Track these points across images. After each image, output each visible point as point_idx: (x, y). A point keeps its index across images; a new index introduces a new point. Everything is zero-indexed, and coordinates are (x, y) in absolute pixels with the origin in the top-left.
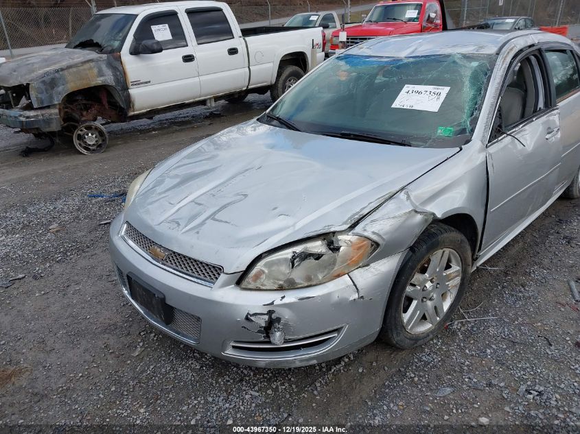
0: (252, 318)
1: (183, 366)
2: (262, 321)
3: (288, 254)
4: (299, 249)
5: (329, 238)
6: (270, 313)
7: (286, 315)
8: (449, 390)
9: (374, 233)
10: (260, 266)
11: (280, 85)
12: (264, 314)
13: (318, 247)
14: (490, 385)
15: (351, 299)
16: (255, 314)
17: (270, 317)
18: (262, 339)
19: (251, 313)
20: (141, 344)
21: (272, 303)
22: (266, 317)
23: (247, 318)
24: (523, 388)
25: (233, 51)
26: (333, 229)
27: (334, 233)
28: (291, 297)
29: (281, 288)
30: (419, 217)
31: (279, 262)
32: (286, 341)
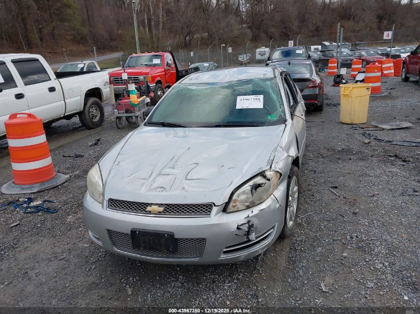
0: (241, 227)
1: (170, 287)
2: (245, 228)
3: (247, 187)
4: (251, 183)
5: (262, 174)
6: (249, 222)
7: (255, 222)
8: (320, 249)
9: (280, 169)
10: (235, 197)
11: (86, 111)
12: (246, 223)
13: (259, 180)
14: (334, 240)
15: (277, 207)
16: (242, 225)
17: (249, 225)
18: (245, 240)
19: (240, 224)
20: (128, 286)
21: (248, 216)
22: (247, 225)
23: (238, 228)
24: (348, 237)
25: (52, 89)
26: (264, 170)
27: (264, 171)
28: (256, 210)
29: (248, 207)
30: (290, 158)
31: (244, 193)
32: (256, 238)
